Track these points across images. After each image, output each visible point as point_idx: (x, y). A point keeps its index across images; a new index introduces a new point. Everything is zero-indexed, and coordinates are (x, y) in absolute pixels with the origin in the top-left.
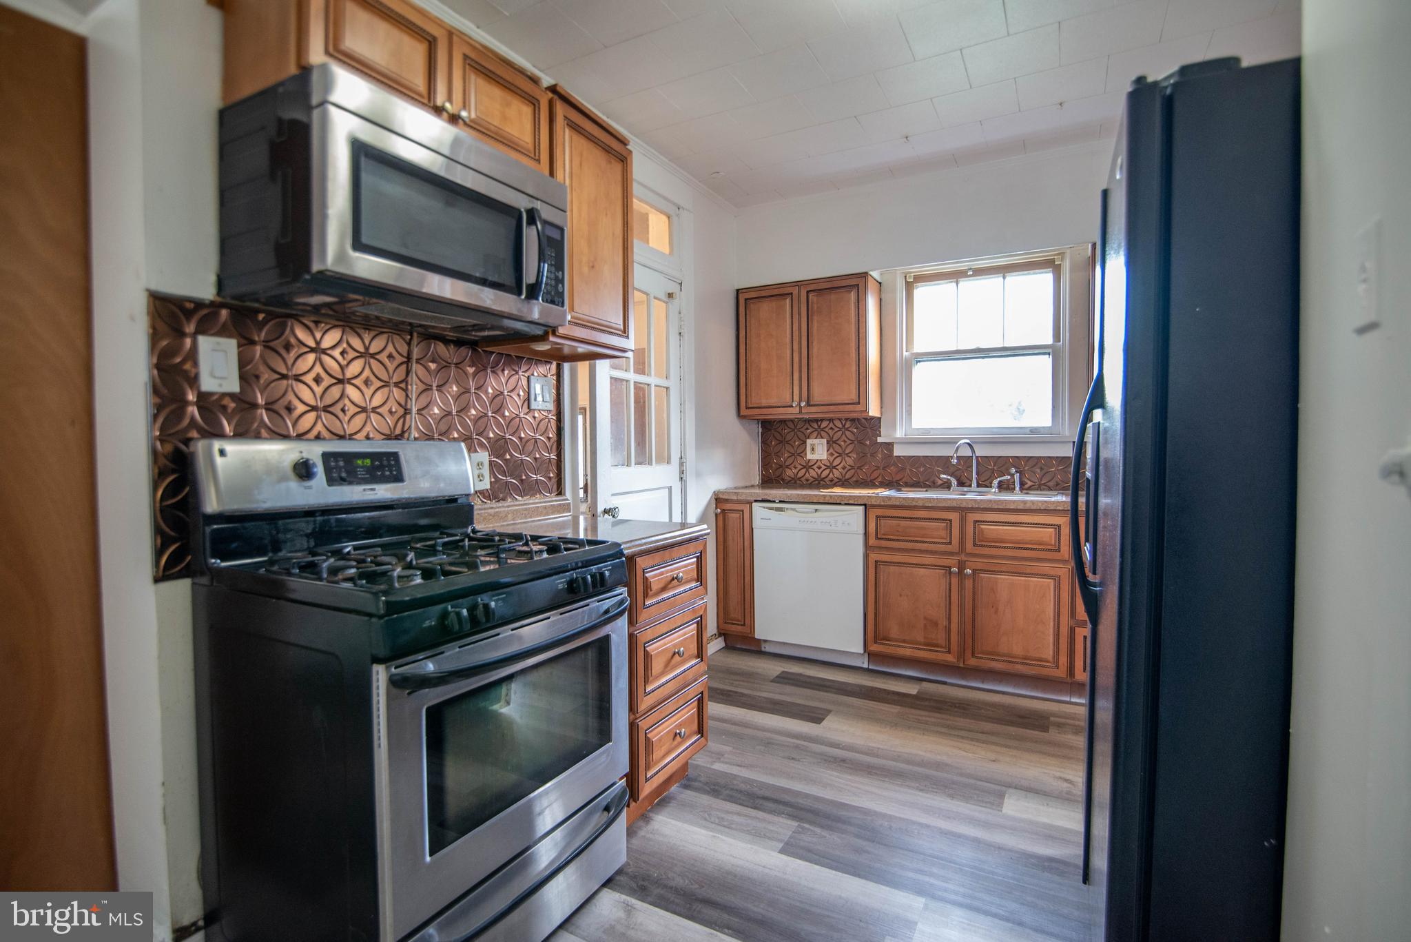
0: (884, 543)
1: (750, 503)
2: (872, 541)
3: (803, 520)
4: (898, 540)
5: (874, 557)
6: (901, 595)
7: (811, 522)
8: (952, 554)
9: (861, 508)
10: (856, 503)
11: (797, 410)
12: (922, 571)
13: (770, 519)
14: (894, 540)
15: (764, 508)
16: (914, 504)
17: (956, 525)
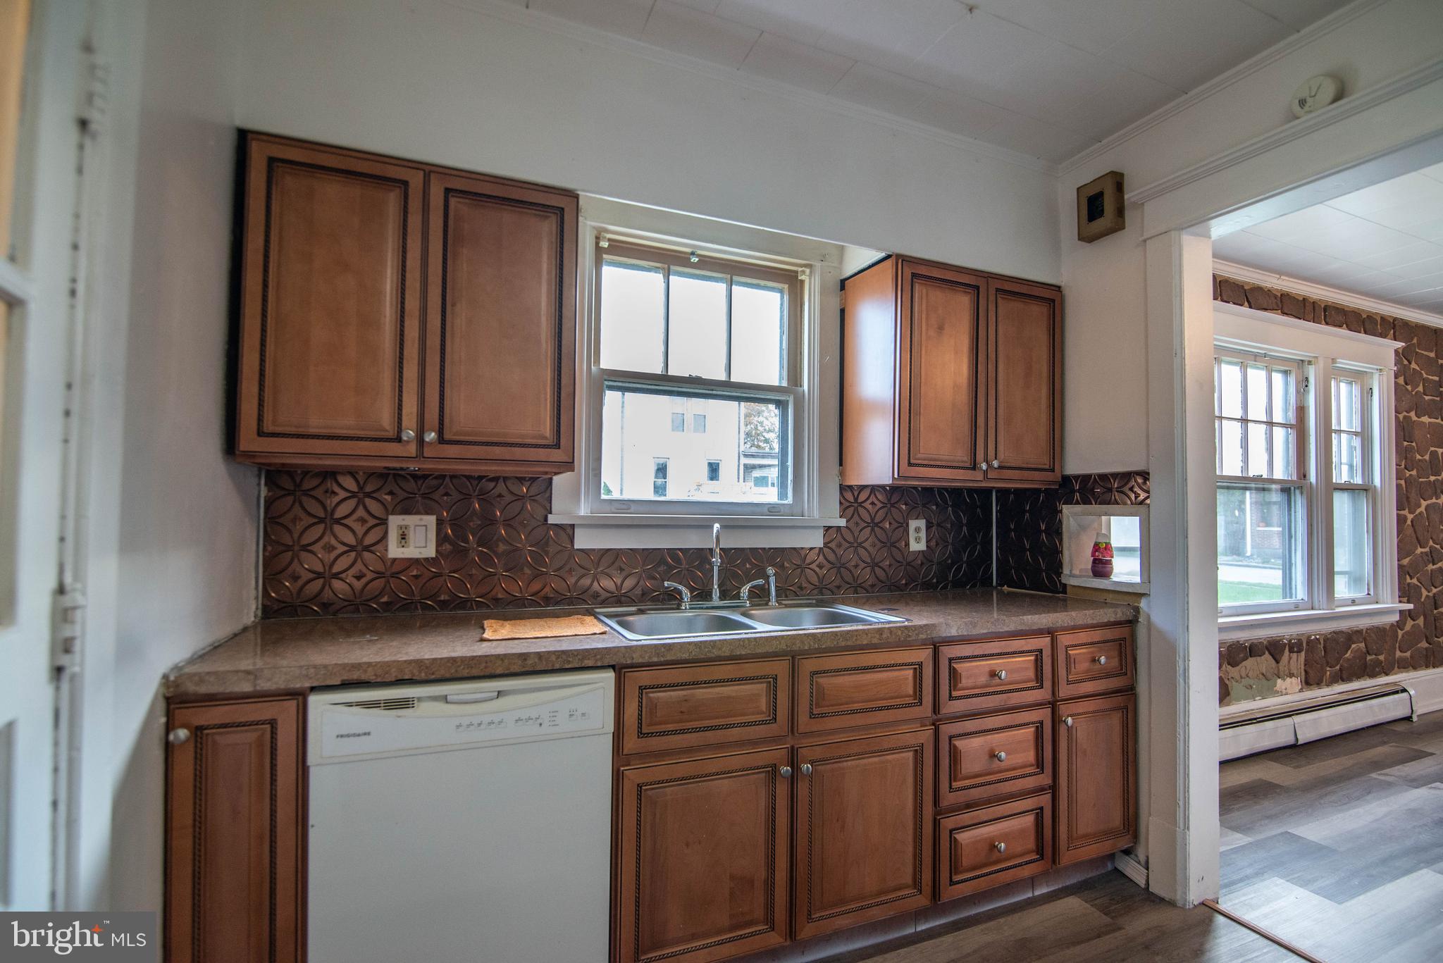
0: (655, 743)
1: (300, 697)
2: (631, 744)
3: (466, 721)
4: (683, 731)
5: (633, 776)
6: (687, 845)
7: (492, 723)
8: (775, 739)
9: (610, 675)
10: (599, 664)
11: (412, 449)
12: (724, 785)
13: (369, 734)
14: (675, 732)
15: (350, 705)
16: (716, 653)
17: (783, 684)
